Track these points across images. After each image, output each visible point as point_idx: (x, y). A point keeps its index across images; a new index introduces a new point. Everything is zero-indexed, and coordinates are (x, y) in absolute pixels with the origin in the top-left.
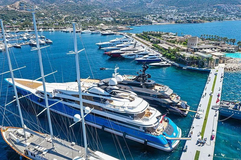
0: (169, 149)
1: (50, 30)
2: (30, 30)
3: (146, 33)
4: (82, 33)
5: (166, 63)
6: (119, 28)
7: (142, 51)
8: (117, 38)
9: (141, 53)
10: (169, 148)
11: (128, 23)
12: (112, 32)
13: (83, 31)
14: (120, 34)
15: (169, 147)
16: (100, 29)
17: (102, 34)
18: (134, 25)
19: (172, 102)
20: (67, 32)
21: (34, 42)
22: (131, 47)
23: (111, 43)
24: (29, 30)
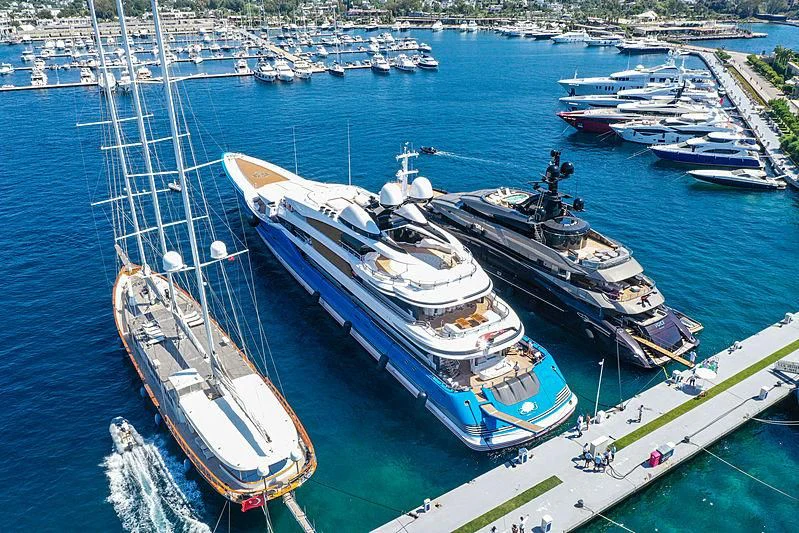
0: (476, 441)
1: (464, 26)
2: (407, 25)
3: (784, 55)
4: (557, 42)
5: (764, 178)
6: (706, 28)
7: (696, 122)
8: (640, 67)
9: (691, 126)
10: (479, 439)
11: (762, 12)
12: (663, 44)
13: (561, 36)
14: (690, 54)
15: (482, 436)
16: (624, 32)
17: (620, 48)
18: (784, 19)
19: (613, 307)
20: (510, 36)
21: (383, 61)
22: (660, 102)
23: (614, 81)
24: (404, 26)
